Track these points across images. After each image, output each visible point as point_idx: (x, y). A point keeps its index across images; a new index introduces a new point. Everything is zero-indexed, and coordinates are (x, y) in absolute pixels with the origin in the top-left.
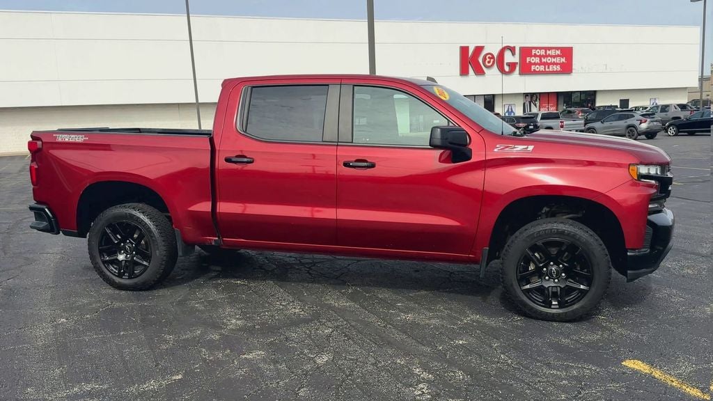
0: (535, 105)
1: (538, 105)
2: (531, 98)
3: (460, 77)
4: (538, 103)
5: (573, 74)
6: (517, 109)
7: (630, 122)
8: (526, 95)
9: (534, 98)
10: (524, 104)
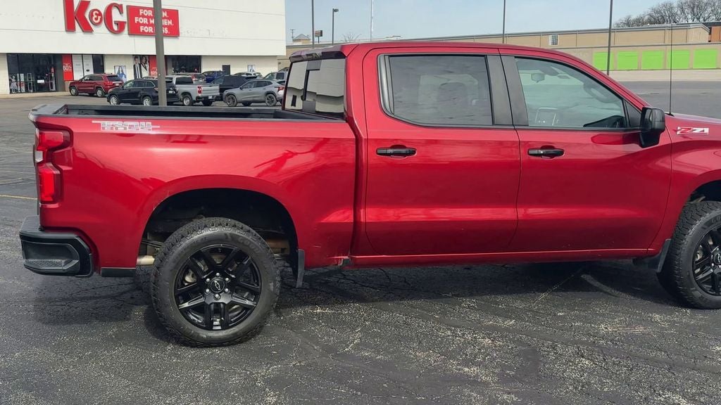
0: (146, 68)
1: (148, 68)
2: (141, 60)
3: (65, 33)
4: (147, 66)
5: (180, 38)
6: (127, 70)
7: (268, 89)
8: (136, 57)
9: (144, 61)
10: (134, 66)
